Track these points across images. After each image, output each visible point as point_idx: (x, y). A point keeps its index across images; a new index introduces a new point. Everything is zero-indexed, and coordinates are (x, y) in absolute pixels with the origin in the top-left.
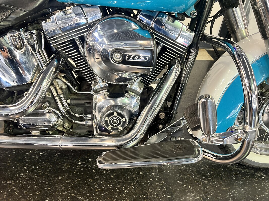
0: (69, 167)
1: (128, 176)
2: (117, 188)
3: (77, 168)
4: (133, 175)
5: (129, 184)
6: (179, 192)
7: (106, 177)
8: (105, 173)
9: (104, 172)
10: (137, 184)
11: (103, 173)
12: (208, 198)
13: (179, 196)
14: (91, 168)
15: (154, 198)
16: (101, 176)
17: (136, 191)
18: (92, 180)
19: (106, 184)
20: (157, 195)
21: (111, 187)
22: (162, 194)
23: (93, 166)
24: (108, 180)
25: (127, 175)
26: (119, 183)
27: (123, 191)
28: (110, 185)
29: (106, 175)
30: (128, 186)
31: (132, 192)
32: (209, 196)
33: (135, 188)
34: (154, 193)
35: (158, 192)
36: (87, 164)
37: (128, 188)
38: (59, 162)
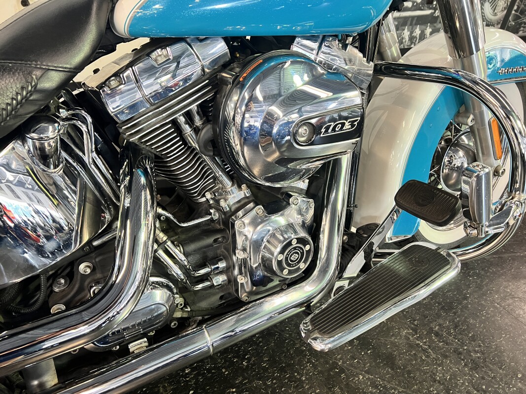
0: (172, 390)
1: (288, 351)
2: (286, 381)
3: (190, 381)
4: (294, 344)
5: (300, 363)
6: (378, 336)
7: (255, 371)
8: (247, 366)
9: (246, 364)
10: (312, 356)
11: (244, 367)
12: (417, 325)
13: (382, 342)
14: (214, 368)
15: (351, 365)
16: (245, 374)
17: (319, 368)
18: (234, 390)
19: (265, 384)
20: (353, 358)
21: (275, 384)
22: (359, 352)
23: (217, 364)
24: (261, 374)
25: (287, 349)
26: (282, 370)
27: (300, 380)
28: (272, 381)
29: (251, 367)
30: (302, 366)
31: (314, 374)
32: (416, 322)
33: (313, 364)
34: (346, 357)
35: (351, 353)
36: (203, 365)
37: (303, 369)
38: (144, 389)
